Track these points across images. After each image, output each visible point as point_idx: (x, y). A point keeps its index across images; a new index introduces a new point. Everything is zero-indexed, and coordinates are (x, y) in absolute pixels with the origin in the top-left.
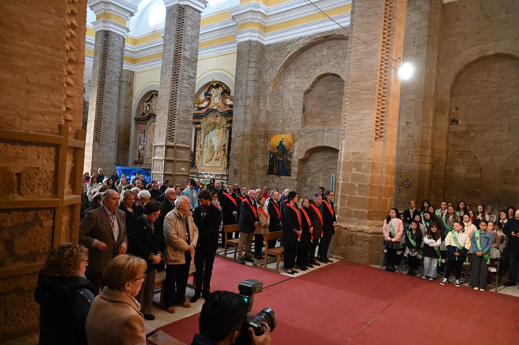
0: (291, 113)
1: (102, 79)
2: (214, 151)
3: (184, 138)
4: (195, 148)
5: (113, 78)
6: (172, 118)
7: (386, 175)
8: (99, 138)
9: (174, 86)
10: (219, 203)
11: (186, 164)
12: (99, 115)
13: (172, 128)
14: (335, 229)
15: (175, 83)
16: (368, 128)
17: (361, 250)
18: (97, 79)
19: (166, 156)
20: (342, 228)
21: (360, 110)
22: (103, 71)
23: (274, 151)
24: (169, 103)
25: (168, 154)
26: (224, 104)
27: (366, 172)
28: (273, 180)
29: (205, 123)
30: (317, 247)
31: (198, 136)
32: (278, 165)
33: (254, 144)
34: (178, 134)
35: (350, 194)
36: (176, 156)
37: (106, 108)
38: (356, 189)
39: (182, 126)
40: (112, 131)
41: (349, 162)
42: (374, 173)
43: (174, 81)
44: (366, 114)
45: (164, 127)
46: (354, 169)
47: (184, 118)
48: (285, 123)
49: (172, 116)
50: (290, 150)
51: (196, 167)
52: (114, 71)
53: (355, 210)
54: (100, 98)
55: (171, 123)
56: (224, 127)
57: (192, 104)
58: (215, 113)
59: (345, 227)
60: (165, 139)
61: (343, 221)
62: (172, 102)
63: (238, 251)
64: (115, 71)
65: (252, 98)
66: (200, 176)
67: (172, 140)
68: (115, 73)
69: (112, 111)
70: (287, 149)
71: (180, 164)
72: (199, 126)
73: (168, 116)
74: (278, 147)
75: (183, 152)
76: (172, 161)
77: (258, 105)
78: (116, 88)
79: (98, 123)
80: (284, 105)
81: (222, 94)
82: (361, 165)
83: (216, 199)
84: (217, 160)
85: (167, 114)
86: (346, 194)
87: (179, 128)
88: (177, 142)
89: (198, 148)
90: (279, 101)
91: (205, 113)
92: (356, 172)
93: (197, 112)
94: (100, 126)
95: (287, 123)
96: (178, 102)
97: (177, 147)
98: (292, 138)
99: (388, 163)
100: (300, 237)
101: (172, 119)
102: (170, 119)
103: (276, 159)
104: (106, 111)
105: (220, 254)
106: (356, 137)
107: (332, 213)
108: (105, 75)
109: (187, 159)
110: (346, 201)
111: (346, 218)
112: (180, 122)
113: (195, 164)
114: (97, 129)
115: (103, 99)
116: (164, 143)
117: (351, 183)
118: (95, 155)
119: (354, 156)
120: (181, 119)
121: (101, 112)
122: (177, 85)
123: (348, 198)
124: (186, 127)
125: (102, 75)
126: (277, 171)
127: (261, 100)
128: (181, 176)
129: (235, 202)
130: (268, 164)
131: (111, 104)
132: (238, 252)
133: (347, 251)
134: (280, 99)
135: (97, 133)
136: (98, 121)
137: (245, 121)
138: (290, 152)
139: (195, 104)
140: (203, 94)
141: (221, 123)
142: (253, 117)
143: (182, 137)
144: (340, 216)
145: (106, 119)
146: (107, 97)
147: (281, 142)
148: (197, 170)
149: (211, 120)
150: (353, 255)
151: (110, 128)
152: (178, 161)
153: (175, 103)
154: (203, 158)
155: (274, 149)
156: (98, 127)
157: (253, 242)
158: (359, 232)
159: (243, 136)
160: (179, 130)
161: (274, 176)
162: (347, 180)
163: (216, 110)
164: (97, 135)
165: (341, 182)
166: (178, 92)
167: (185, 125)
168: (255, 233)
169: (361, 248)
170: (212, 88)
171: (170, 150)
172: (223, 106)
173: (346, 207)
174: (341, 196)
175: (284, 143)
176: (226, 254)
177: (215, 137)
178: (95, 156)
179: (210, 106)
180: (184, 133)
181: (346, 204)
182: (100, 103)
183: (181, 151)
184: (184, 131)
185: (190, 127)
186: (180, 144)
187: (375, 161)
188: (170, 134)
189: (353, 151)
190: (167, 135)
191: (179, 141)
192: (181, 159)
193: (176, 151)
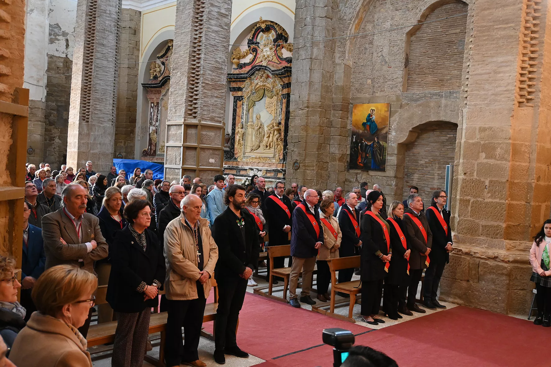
0: (385, 68)
1: (90, 25)
2: (263, 134)
3: (213, 112)
4: (234, 129)
5: (107, 22)
6: (193, 81)
7: (539, 165)
8: (88, 115)
9: (196, 30)
10: (260, 211)
11: (217, 152)
12: (87, 80)
13: (194, 97)
14: (450, 254)
15: (197, 25)
16: (506, 87)
17: (493, 290)
18: (83, 25)
19: (186, 140)
20: (462, 252)
21: (492, 57)
22: (91, 12)
23: (357, 131)
24: (190, 58)
25: (188, 137)
26: (279, 57)
27: (502, 161)
28: (357, 178)
29: (249, 89)
30: (420, 283)
31: (238, 110)
32: (364, 154)
33: (326, 121)
34: (204, 106)
35: (475, 197)
36: (200, 141)
37: (97, 69)
38: (486, 188)
39: (209, 93)
40: (106, 104)
41: (473, 144)
42: (517, 161)
43: (197, 22)
44: (502, 62)
45: (182, 95)
46: (483, 155)
47: (212, 80)
48: (376, 85)
49: (193, 77)
50: (384, 128)
51: (235, 159)
52: (108, 12)
53: (483, 223)
54: (89, 54)
55: (193, 89)
56: (278, 94)
57: (224, 58)
58: (264, 72)
59: (467, 250)
60: (183, 114)
61: (464, 242)
62: (194, 56)
63: (288, 287)
64: (110, 11)
65: (321, 46)
66: (242, 173)
67: (193, 115)
68: (109, 14)
69: (106, 74)
70: (379, 126)
71: (208, 152)
72: (239, 94)
73: (188, 77)
74: (364, 124)
75: (212, 134)
76: (195, 148)
77: (333, 57)
78: (111, 39)
79: (86, 92)
80: (375, 55)
81: (275, 41)
82: (494, 149)
83: (256, 206)
84: (268, 148)
85: (186, 74)
86: (468, 198)
87: (205, 97)
88: (202, 118)
89: (238, 129)
90: (366, 49)
91: (248, 72)
92: (486, 161)
93: (237, 72)
94: (89, 96)
95: (379, 85)
96: (202, 56)
97: (201, 125)
98: (386, 109)
99: (542, 144)
100: (388, 265)
101: (194, 83)
102: (192, 82)
103: (362, 144)
104: (97, 74)
105: (264, 291)
106: (486, 102)
107: (445, 227)
108: (95, 17)
109: (219, 145)
110: (469, 208)
111: (469, 236)
112: (206, 87)
113: (233, 154)
114: (85, 101)
115: (92, 56)
116: (181, 121)
117: (478, 178)
118: (82, 141)
119: (483, 134)
120: (207, 82)
121: (91, 75)
122: (201, 29)
123: (473, 203)
124: (215, 95)
125: (91, 19)
126: (364, 164)
127: (337, 47)
128: (210, 172)
129: (287, 211)
130: (349, 152)
131: (105, 63)
132: (288, 289)
133: (470, 290)
134: (367, 46)
135: (85, 107)
136: (86, 89)
137: (311, 83)
138: (384, 131)
139: (234, 59)
140: (246, 42)
141: (273, 87)
142: (323, 76)
143: (209, 111)
144: (459, 233)
145: (98, 86)
146: (98, 52)
147: (370, 115)
148: (237, 164)
149: (257, 84)
150: (480, 297)
151: (104, 100)
152: (203, 149)
153: (197, 56)
154: (246, 144)
155: (359, 128)
156: (86, 98)
157: (315, 272)
158: (491, 260)
159: (308, 107)
160: (206, 99)
161: (359, 171)
162: (471, 174)
163: (266, 67)
164: (85, 110)
165: (461, 177)
166: (203, 39)
167: (214, 90)
168: (318, 258)
169: (493, 287)
170: (260, 32)
171: (192, 131)
172: (277, 61)
173: (469, 218)
174: (461, 200)
175: (374, 117)
176: (271, 292)
177: (265, 111)
178: (83, 143)
179: (257, 62)
180: (212, 104)
181: (469, 214)
182: (88, 62)
183: (208, 133)
184: (213, 100)
185: (221, 94)
186: (207, 121)
187: (518, 142)
188: (191, 105)
189: (480, 126)
190: (186, 108)
191: (206, 116)
192: (208, 144)
193: (201, 132)
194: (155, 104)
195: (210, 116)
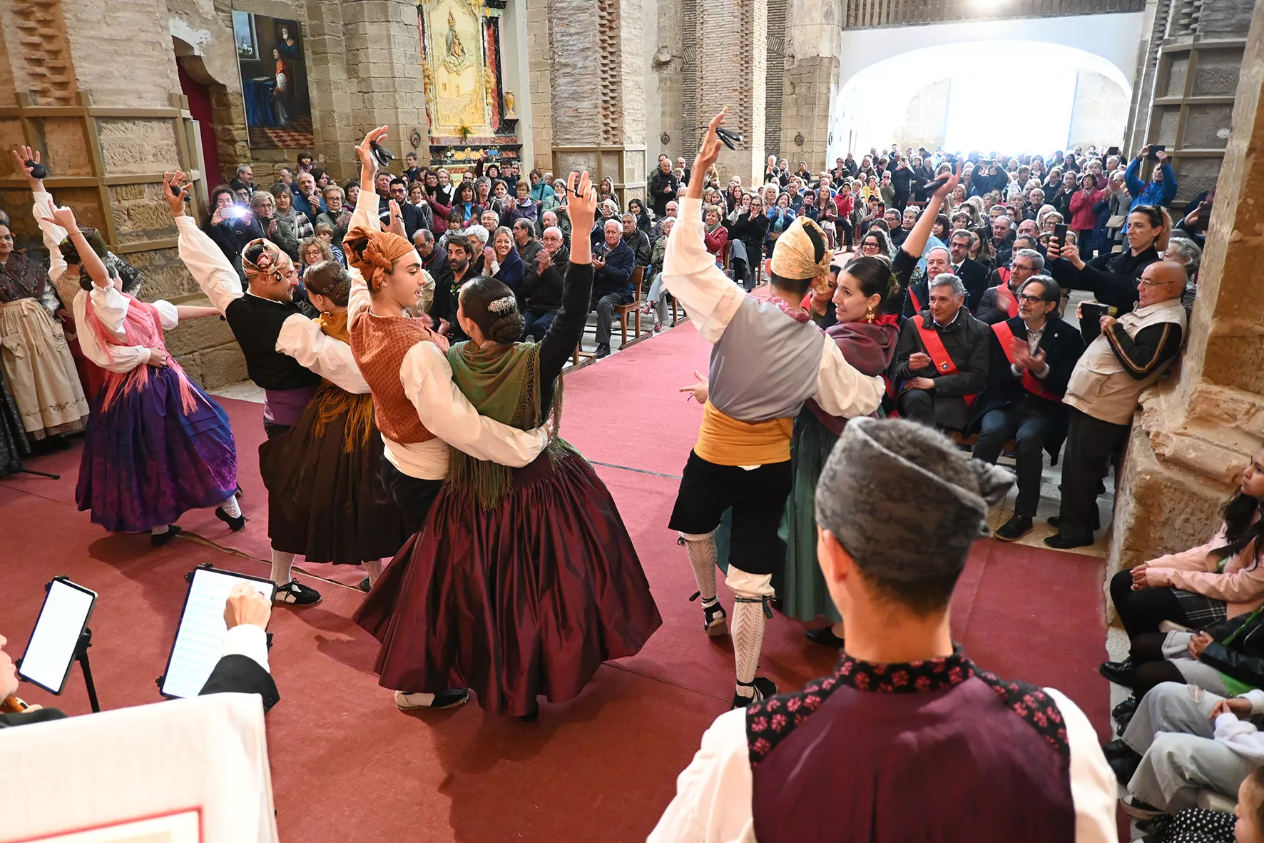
19: (1162, 91)
25: (1171, 81)
67: (1191, 26)
71: (1216, 115)
97: (1198, 50)
128: (1216, 161)
171: (1181, 68)
183: (1219, 66)
190: (1177, 12)
191: (1219, 24)
192: (1219, 94)
193: (1197, 67)
195: (1233, 22)
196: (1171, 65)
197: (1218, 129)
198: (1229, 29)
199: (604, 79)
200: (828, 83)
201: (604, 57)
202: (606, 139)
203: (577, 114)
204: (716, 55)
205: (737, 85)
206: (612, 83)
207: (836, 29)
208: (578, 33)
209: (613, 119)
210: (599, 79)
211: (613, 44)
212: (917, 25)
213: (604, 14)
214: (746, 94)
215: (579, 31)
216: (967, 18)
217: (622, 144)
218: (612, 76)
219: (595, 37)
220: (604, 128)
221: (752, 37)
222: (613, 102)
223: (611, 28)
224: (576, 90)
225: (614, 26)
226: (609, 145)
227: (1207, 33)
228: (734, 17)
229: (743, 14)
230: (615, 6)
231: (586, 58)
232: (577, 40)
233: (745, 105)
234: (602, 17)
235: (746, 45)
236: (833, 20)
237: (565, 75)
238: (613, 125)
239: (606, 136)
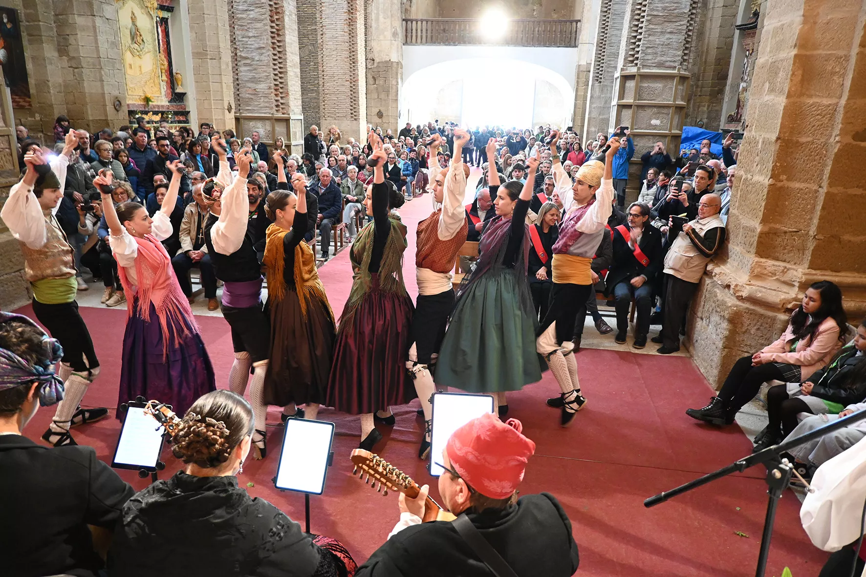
3: (662, 56)
6: (638, 15)
8: (601, 75)
11: (665, 111)
12: (604, 32)
13: (638, 37)
19: (622, 97)
25: (626, 91)
34: (647, 48)
36: (639, 94)
37: (614, 17)
38: (757, 155)
39: (659, 29)
46: (767, 87)
47: (664, 9)
49: (639, 9)
55: (637, 26)
60: (623, 62)
67: (634, 62)
71: (649, 112)
73: (633, 11)
75: (658, 85)
76: (631, 106)
79: (601, 47)
82: (778, 72)
87: (649, 35)
88: (643, 66)
92: (766, 98)
94: (604, 52)
97: (640, 75)
101: (638, 17)
102: (636, 17)
104: (614, 23)
109: (669, 100)
112: (653, 20)
114: (599, 58)
116: (618, 72)
117: (755, 135)
118: (594, 106)
120: (655, 13)
121: (607, 26)
123: (743, 182)
124: (669, 31)
128: (651, 137)
135: (599, 65)
136: (602, 43)
143: (656, 54)
145: (613, 38)
152: (641, 107)
156: (600, 54)
160: (651, 38)
164: (599, 69)
167: (667, 24)
171: (631, 84)
178: (594, 108)
180: (662, 43)
181: (737, 204)
182: (606, 9)
183: (651, 85)
184: (664, 39)
185: (680, 27)
186: (651, 68)
187: (819, 52)
188: (634, 49)
189: (773, 26)
190: (626, 53)
191: (649, 62)
192: (651, 100)
193: (640, 85)
194: (751, 52)
195: (656, 61)
196: (625, 83)
197: (651, 119)
198: (654, 65)
199: (274, 69)
200: (397, 78)
201: (275, 55)
202: (277, 111)
203: (255, 93)
204: (333, 56)
205: (348, 77)
206: (280, 73)
207: (400, 44)
208: (254, 37)
209: (282, 97)
210: (272, 69)
211: (280, 46)
212: (450, 45)
213: (274, 25)
214: (354, 83)
215: (256, 35)
216: (480, 43)
217: (289, 114)
218: (280, 68)
219: (266, 40)
220: (276, 103)
221: (357, 46)
222: (281, 86)
223: (278, 35)
224: (254, 76)
225: (281, 34)
226: (280, 115)
227: (644, 66)
228: (345, 32)
229: (350, 31)
230: (281, 19)
231: (262, 54)
232: (254, 41)
233: (354, 91)
234: (272, 27)
235: (353, 51)
236: (398, 38)
237: (246, 65)
238: (282, 101)
239: (277, 109)
